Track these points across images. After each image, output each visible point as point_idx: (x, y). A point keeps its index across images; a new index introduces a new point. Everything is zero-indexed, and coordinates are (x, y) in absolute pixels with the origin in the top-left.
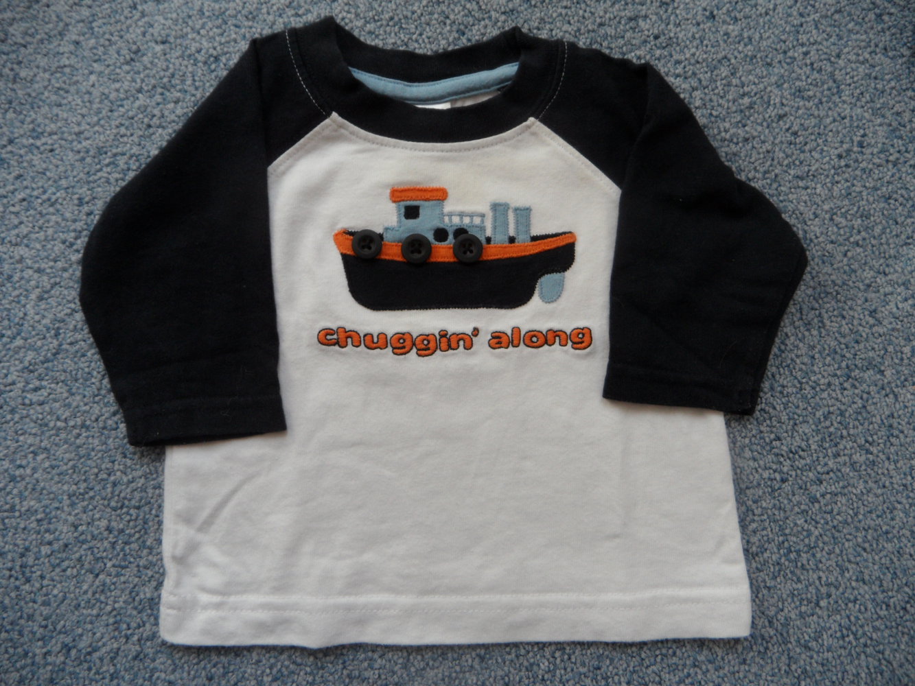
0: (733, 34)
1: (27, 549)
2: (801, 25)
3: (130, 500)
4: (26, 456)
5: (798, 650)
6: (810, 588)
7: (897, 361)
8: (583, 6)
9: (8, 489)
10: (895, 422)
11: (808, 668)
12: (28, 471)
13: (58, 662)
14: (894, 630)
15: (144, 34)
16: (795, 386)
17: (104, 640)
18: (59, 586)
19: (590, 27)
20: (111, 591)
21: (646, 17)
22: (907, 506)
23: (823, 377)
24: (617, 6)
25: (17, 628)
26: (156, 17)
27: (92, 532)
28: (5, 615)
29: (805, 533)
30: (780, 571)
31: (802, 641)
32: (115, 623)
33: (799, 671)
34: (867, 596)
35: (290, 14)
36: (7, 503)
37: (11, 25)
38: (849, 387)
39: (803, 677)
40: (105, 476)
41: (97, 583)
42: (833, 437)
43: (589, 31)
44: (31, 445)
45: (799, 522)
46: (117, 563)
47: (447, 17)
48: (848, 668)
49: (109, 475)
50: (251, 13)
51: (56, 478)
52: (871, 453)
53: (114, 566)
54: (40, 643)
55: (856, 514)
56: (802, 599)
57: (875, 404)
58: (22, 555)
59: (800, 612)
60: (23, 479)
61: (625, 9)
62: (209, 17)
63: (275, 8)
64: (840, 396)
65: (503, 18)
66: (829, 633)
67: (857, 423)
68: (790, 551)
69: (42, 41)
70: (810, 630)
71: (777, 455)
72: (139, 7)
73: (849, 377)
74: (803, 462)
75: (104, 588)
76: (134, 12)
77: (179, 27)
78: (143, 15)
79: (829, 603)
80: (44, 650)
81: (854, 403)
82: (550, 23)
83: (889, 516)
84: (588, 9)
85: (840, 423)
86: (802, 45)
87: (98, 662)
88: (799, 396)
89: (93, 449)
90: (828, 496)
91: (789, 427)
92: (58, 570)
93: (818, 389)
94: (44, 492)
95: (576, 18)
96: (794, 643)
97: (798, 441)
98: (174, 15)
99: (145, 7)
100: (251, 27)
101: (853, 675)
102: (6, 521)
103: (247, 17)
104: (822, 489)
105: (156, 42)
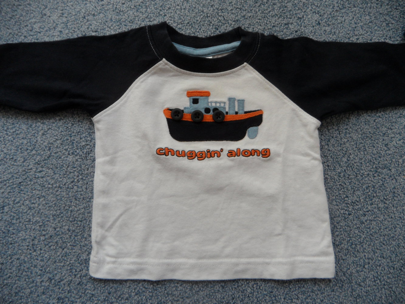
0: (328, 31)
1: (35, 238)
2: (356, 27)
3: (78, 218)
4: (35, 199)
5: (356, 286)
6: (361, 260)
7: (396, 165)
8: (266, 19)
9: (28, 213)
10: (396, 191)
11: (360, 294)
12: (36, 205)
13: (46, 285)
14: (396, 278)
15: (88, 28)
16: (354, 175)
17: (66, 276)
18: (47, 253)
19: (269, 27)
20: (69, 256)
21: (292, 23)
22: (402, 226)
23: (366, 171)
24: (280, 19)
25: (30, 270)
26: (93, 22)
27: (62, 231)
28: (25, 265)
29: (359, 237)
30: (348, 252)
31: (358, 282)
32: (71, 269)
33: (356, 295)
34: (385, 264)
35: (147, 21)
36: (27, 218)
37: (34, 24)
38: (376, 176)
39: (358, 297)
40: (68, 208)
41: (63, 252)
42: (370, 197)
43: (269, 29)
44: (38, 195)
45: (356, 232)
46: (72, 244)
47: (211, 23)
48: (377, 294)
49: (69, 207)
50: (131, 20)
51: (48, 208)
52: (386, 204)
53: (70, 245)
54: (39, 277)
55: (380, 229)
56: (358, 265)
57: (387, 183)
58: (33, 240)
59: (357, 270)
60: (34, 208)
61: (283, 20)
62: (114, 22)
63: (141, 18)
64: (373, 179)
65: (234, 23)
66: (369, 279)
67: (380, 191)
68: (352, 244)
69: (47, 31)
70: (361, 278)
71: (346, 204)
72: (86, 18)
73: (376, 172)
74: (358, 207)
75: (66, 255)
76: (84, 19)
77: (102, 25)
78: (88, 20)
79: (369, 266)
80: (41, 280)
81: (379, 182)
82: (253, 25)
83: (394, 230)
84: (268, 20)
85: (373, 191)
86: (356, 35)
87: (63, 285)
88: (356, 179)
89: (63, 197)
90: (368, 221)
91: (352, 192)
92: (47, 246)
93: (364, 176)
94: (43, 214)
95: (263, 24)
96: (354, 283)
97: (355, 198)
98: (100, 21)
99: (89, 17)
100: (131, 26)
101: (380, 297)
102: (27, 226)
103: (130, 22)
104: (366, 218)
105: (93, 31)
